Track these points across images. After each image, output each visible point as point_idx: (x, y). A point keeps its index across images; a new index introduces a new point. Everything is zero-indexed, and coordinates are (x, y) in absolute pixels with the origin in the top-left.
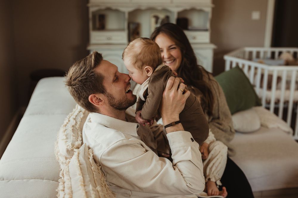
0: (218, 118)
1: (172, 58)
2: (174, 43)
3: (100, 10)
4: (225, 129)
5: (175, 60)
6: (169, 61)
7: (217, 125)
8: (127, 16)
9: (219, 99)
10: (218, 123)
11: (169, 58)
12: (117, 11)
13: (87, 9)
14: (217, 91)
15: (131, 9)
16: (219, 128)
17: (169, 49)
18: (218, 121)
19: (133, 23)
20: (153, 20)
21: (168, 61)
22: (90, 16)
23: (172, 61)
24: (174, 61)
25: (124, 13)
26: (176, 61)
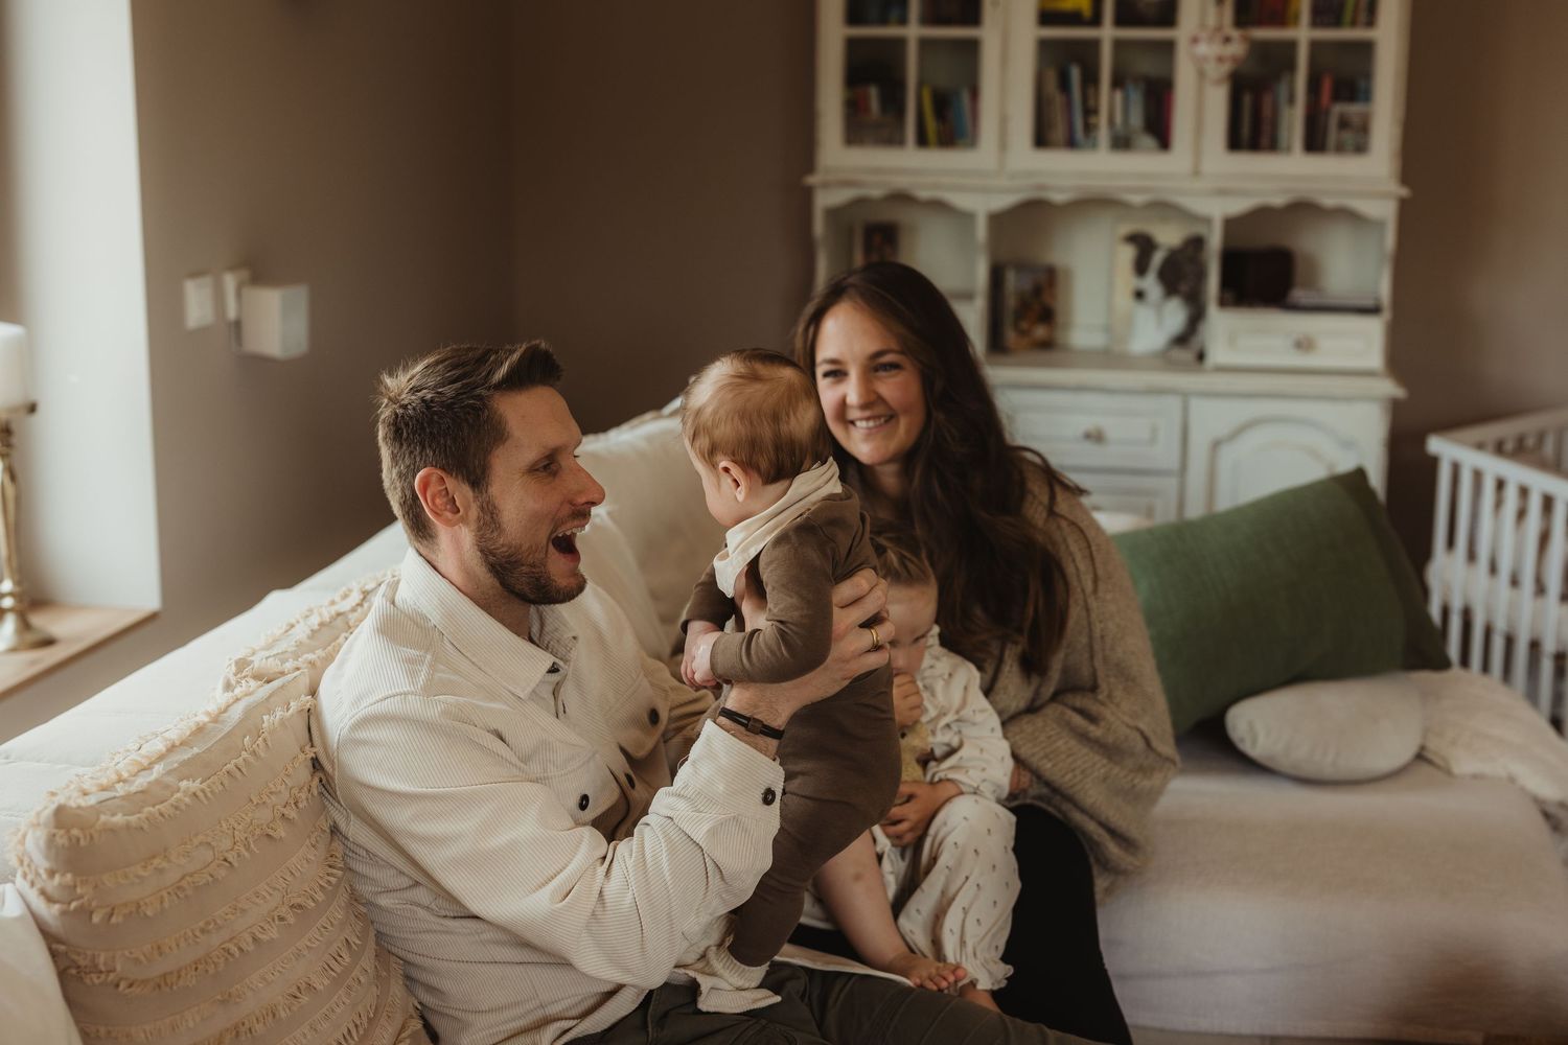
0: (1094, 688)
1: (879, 410)
2: (894, 345)
3: (860, 202)
4: (1110, 739)
5: (891, 417)
6: (868, 419)
7: (1077, 720)
8: (981, 231)
9: (1093, 604)
10: (1081, 712)
11: (864, 406)
12: (939, 206)
13: (807, 194)
14: (1082, 566)
15: (1002, 202)
16: (1083, 737)
17: (875, 366)
18: (1079, 701)
19: (1022, 267)
20: (1127, 254)
21: (861, 419)
22: (819, 227)
23: (882, 420)
24: (886, 422)
25: (965, 218)
26: (898, 422)
